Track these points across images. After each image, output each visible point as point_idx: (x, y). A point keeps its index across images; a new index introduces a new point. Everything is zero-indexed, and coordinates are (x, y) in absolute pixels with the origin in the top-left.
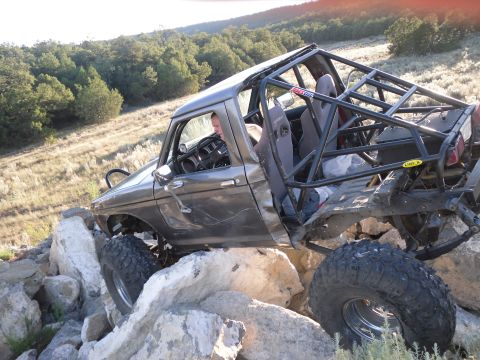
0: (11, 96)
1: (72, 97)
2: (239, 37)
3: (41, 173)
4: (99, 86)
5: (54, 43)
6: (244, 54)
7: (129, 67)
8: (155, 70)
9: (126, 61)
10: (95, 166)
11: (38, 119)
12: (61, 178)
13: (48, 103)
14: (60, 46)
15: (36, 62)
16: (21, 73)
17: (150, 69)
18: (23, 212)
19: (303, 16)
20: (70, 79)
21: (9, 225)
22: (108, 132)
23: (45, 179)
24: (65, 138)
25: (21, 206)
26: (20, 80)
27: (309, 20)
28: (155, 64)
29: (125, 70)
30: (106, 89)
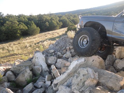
0: (12, 27)
1: (27, 28)
2: (69, 16)
3: (20, 46)
4: (34, 26)
5: (23, 15)
6: (71, 21)
7: (42, 22)
8: (48, 23)
9: (41, 20)
10: (34, 45)
11: (18, 33)
12: (25, 48)
13: (21, 29)
14: (24, 16)
15: (19, 19)
16: (15, 21)
17: (47, 22)
18: (16, 55)
19: (85, 12)
20: (27, 24)
21: (13, 58)
22: (36, 37)
23: (21, 48)
24: (25, 39)
25: (16, 54)
26: (15, 23)
27: (87, 13)
28: (48, 21)
29: (41, 23)
30: (36, 27)
